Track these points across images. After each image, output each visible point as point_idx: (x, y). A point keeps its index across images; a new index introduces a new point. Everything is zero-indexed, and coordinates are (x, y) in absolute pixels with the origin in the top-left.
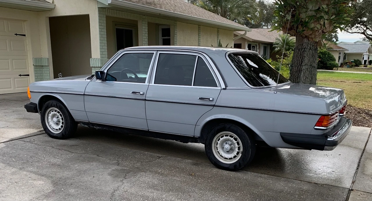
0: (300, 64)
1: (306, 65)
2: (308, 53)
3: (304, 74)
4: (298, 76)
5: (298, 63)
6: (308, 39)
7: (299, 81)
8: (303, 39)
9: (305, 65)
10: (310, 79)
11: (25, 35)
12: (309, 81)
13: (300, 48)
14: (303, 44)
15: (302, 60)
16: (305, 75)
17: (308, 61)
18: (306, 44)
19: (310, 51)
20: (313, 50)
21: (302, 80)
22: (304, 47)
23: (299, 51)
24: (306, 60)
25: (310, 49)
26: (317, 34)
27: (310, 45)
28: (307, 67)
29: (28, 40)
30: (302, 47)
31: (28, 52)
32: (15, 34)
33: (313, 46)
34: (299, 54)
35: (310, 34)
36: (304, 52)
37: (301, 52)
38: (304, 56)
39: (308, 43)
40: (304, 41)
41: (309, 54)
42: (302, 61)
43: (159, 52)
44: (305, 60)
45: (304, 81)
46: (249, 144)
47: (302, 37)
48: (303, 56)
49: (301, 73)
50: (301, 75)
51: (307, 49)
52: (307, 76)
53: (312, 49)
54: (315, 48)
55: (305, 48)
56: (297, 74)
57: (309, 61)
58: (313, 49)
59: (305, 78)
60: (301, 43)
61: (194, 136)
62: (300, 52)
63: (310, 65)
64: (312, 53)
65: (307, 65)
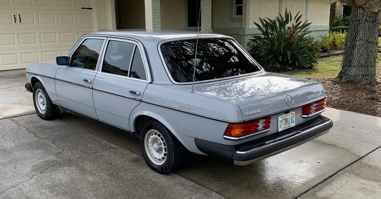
0: (354, 39)
1: (361, 40)
2: (364, 25)
3: (358, 50)
4: (351, 53)
5: (351, 38)
6: (364, 9)
7: (352, 59)
8: (358, 9)
9: (359, 40)
10: (366, 56)
11: (91, 9)
12: (364, 59)
13: (354, 20)
14: (357, 15)
15: (356, 33)
16: (359, 52)
17: (363, 36)
18: (361, 15)
19: (366, 23)
20: (370, 23)
21: (356, 58)
22: (359, 19)
23: (353, 23)
24: (361, 35)
25: (366, 21)
26: (373, 4)
27: (366, 16)
28: (362, 42)
29: (94, 12)
30: (356, 19)
31: (94, 25)
32: (82, 8)
33: (370, 17)
34: (353, 27)
35: (364, 4)
36: (359, 25)
37: (355, 25)
38: (359, 30)
39: (364, 15)
40: (359, 12)
41: (364, 27)
42: (356, 35)
43: (109, 39)
44: (359, 34)
45: (358, 59)
46: (172, 146)
47: (357, 7)
48: (357, 29)
49: (355, 50)
50: (355, 52)
51: (362, 21)
52: (362, 53)
53: (368, 21)
54: (373, 20)
55: (359, 21)
56: (350, 50)
57: (365, 35)
58: (370, 21)
59: (359, 56)
60: (355, 13)
61: (130, 131)
62: (353, 25)
63: (366, 40)
64: (369, 26)
65: (363, 40)
